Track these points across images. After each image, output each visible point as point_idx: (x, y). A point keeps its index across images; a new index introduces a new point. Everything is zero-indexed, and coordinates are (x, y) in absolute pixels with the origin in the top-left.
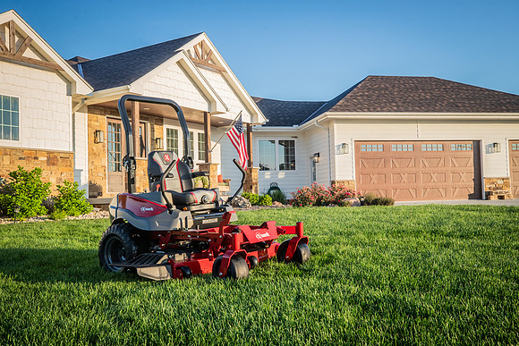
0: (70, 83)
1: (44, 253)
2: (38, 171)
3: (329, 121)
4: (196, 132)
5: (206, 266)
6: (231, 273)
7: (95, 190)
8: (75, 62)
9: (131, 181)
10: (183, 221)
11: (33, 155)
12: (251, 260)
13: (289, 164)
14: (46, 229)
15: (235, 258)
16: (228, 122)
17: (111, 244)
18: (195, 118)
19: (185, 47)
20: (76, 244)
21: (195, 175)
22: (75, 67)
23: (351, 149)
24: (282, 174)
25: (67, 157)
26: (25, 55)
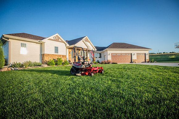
0: (66, 44)
1: (62, 71)
2: (61, 58)
3: (107, 50)
4: (85, 52)
5: (87, 74)
6: (91, 75)
7: (70, 61)
8: (66, 41)
9: (75, 60)
10: (83, 66)
11: (60, 56)
12: (94, 73)
13: (100, 57)
14: (62, 67)
15: (92, 72)
16: (91, 50)
17: (72, 70)
18: (85, 50)
19: (84, 38)
20: (67, 70)
21: (85, 59)
22: (67, 42)
23: (111, 55)
24: (99, 59)
25: (65, 56)
26: (59, 40)
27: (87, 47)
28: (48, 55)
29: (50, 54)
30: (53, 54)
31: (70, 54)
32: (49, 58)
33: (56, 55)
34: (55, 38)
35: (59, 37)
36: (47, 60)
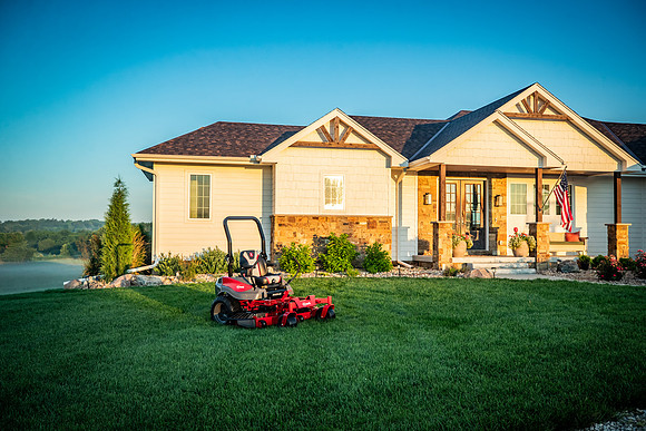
0: (389, 158)
7: (424, 248)
11: (356, 221)
25: (385, 221)
26: (347, 141)
27: (542, 157)
28: (292, 219)
29: (301, 218)
30: (316, 213)
31: (430, 208)
32: (295, 233)
33: (332, 217)
34: (326, 132)
35: (347, 126)
36: (287, 244)
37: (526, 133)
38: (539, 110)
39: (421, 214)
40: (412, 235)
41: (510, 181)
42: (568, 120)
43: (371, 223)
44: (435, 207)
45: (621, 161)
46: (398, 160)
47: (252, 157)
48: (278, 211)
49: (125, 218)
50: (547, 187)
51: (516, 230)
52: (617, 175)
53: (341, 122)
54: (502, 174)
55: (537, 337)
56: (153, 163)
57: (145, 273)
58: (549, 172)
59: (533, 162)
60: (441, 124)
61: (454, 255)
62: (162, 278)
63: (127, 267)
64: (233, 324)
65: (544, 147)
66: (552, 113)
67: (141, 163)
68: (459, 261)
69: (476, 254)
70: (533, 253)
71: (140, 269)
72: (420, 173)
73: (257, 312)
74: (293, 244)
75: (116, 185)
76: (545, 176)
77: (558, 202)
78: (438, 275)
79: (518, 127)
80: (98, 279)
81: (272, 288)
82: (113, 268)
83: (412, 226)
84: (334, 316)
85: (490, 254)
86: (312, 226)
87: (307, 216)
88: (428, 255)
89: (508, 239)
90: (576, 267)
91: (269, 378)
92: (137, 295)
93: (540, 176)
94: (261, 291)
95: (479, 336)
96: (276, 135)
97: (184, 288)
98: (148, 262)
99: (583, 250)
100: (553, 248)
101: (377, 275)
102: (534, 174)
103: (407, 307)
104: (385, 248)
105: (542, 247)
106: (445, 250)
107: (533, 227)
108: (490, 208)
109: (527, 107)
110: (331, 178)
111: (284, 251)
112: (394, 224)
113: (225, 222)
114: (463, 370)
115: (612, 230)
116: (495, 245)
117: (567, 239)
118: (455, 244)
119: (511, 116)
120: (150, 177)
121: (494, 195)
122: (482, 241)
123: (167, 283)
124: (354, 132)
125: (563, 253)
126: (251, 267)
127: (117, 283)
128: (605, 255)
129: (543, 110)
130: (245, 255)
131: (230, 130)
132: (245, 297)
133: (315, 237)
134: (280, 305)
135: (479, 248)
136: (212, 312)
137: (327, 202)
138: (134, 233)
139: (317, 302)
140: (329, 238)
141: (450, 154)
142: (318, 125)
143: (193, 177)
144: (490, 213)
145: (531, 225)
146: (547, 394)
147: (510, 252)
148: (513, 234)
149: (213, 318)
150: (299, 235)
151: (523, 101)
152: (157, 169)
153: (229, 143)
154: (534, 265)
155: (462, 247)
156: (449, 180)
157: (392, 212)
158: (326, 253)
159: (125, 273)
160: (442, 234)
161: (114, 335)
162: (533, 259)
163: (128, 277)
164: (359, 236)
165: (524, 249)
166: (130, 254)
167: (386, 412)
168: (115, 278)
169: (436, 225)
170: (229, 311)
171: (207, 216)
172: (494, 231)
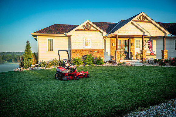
0: (102, 33)
7: (112, 58)
11: (93, 51)
25: (102, 51)
26: (91, 29)
27: (144, 33)
28: (76, 51)
30: (83, 49)
31: (114, 47)
32: (77, 55)
33: (87, 50)
34: (85, 27)
35: (91, 25)
36: (75, 57)
37: (140, 26)
38: (143, 20)
39: (111, 49)
40: (109, 54)
41: (135, 39)
42: (151, 22)
43: (98, 51)
44: (115, 47)
45: (165, 33)
46: (105, 34)
47: (65, 34)
48: (72, 48)
49: (30, 51)
50: (145, 41)
51: (137, 52)
52: (164, 37)
53: (89, 24)
54: (133, 37)
55: (144, 81)
56: (37, 36)
57: (36, 66)
58: (146, 36)
59: (142, 34)
60: (116, 24)
61: (120, 59)
62: (41, 67)
63: (31, 65)
64: (61, 79)
65: (145, 30)
66: (147, 20)
67: (34, 36)
68: (122, 61)
69: (126, 59)
70: (142, 59)
71: (35, 65)
72: (111, 37)
73: (68, 76)
74: (77, 57)
75: (27, 42)
76: (145, 38)
77: (148, 45)
78: (116, 65)
79: (138, 24)
80: (23, 68)
81: (72, 69)
82: (27, 65)
83: (109, 52)
84: (89, 77)
85: (130, 59)
86: (82, 53)
87: (80, 50)
88: (113, 60)
89: (135, 55)
90: (153, 62)
91: (72, 94)
92: (34, 72)
93: (144, 38)
94: (69, 70)
95: (128, 81)
96: (71, 28)
97: (47, 70)
98: (37, 63)
99: (155, 57)
100: (147, 57)
101: (100, 65)
102: (142, 37)
103: (108, 74)
104: (102, 58)
105: (144, 57)
106: (118, 58)
107: (142, 51)
108: (130, 47)
109: (140, 19)
110: (87, 39)
111: (74, 59)
112: (104, 52)
113: (58, 52)
114: (125, 90)
115: (163, 52)
116: (131, 57)
117: (151, 55)
118: (121, 57)
119: (136, 21)
120: (36, 40)
121: (131, 43)
122: (128, 55)
123: (42, 69)
124: (93, 26)
125: (150, 58)
126: (66, 64)
127: (28, 69)
128: (161, 59)
129: (144, 19)
130: (64, 61)
131: (58, 26)
132: (64, 72)
133: (83, 55)
134: (74, 74)
135: (127, 58)
136: (55, 76)
137: (86, 46)
138: (33, 55)
139: (84, 73)
140: (86, 56)
141: (119, 32)
142: (83, 24)
143: (48, 40)
144: (130, 48)
145: (141, 51)
146: (148, 96)
147: (135, 58)
148: (136, 53)
149: (55, 78)
150: (78, 55)
151: (139, 17)
152: (38, 38)
153: (58, 30)
154: (142, 62)
155: (123, 57)
156: (119, 39)
157: (104, 48)
158: (86, 60)
159: (30, 66)
160: (117, 54)
161: (29, 83)
162: (142, 60)
163: (31, 67)
164: (95, 55)
165: (139, 57)
166: (32, 61)
167: (104, 102)
168: (28, 68)
169: (115, 52)
170: (60, 76)
171: (53, 50)
172: (131, 53)
